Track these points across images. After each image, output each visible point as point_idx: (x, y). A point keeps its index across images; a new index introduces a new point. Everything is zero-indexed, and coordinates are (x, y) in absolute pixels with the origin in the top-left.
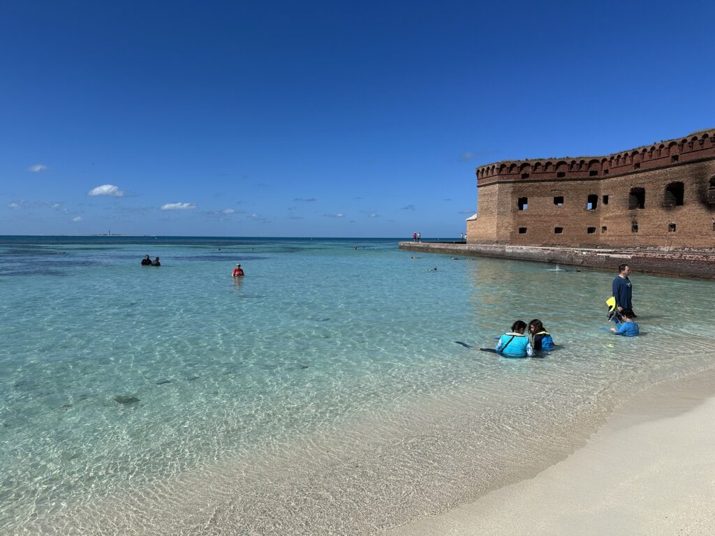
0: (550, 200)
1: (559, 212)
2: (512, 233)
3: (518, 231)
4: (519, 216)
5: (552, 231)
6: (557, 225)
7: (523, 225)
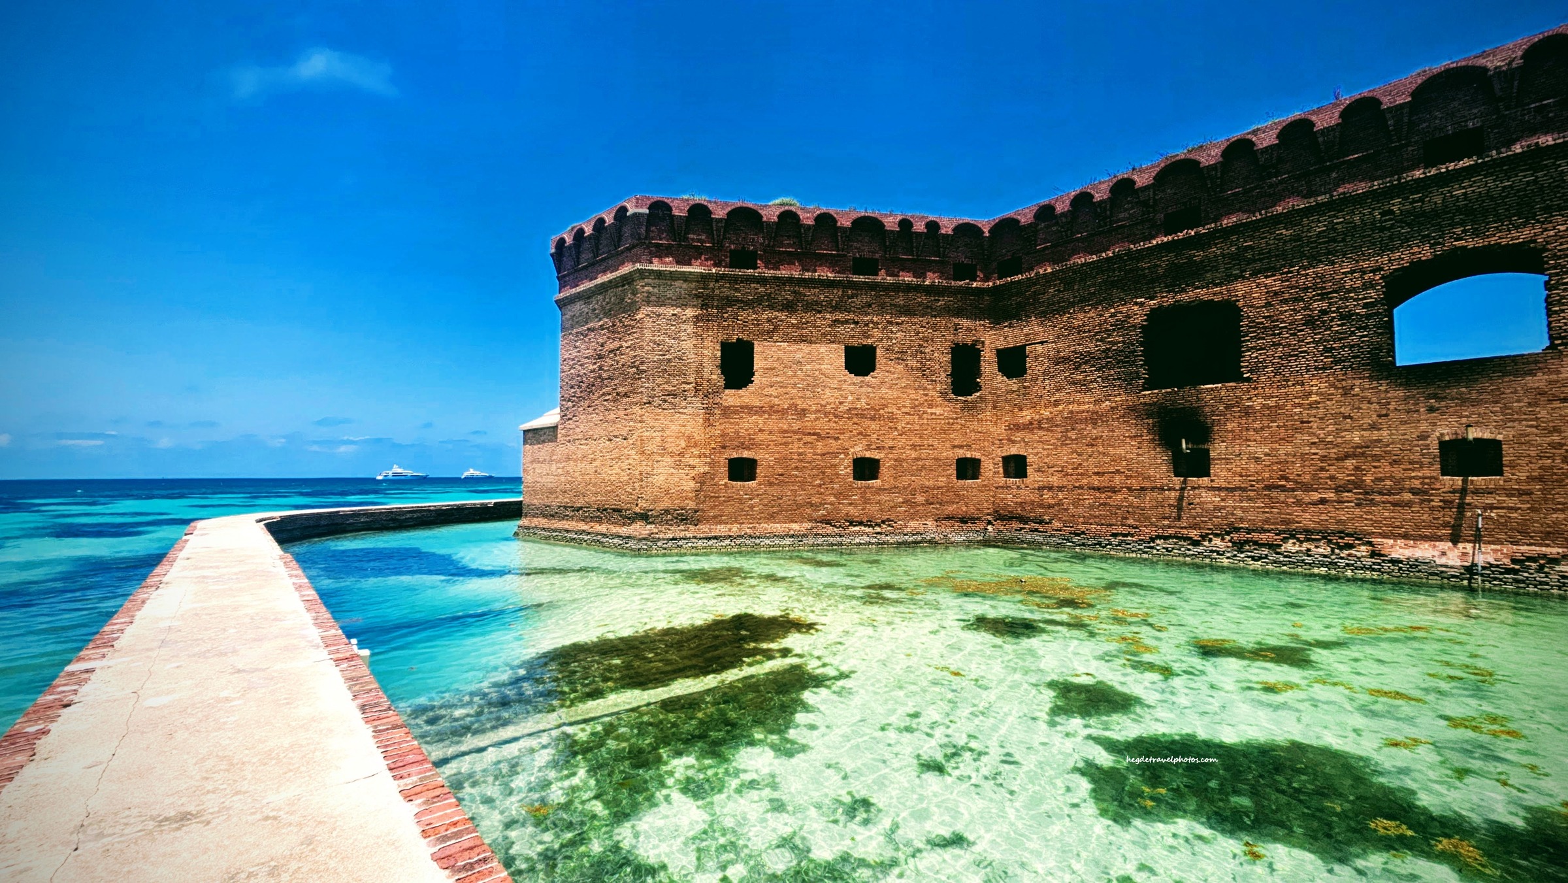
0: (832, 357)
1: (862, 404)
2: (702, 480)
3: (724, 470)
4: (727, 412)
5: (845, 470)
6: (859, 450)
7: (743, 446)
